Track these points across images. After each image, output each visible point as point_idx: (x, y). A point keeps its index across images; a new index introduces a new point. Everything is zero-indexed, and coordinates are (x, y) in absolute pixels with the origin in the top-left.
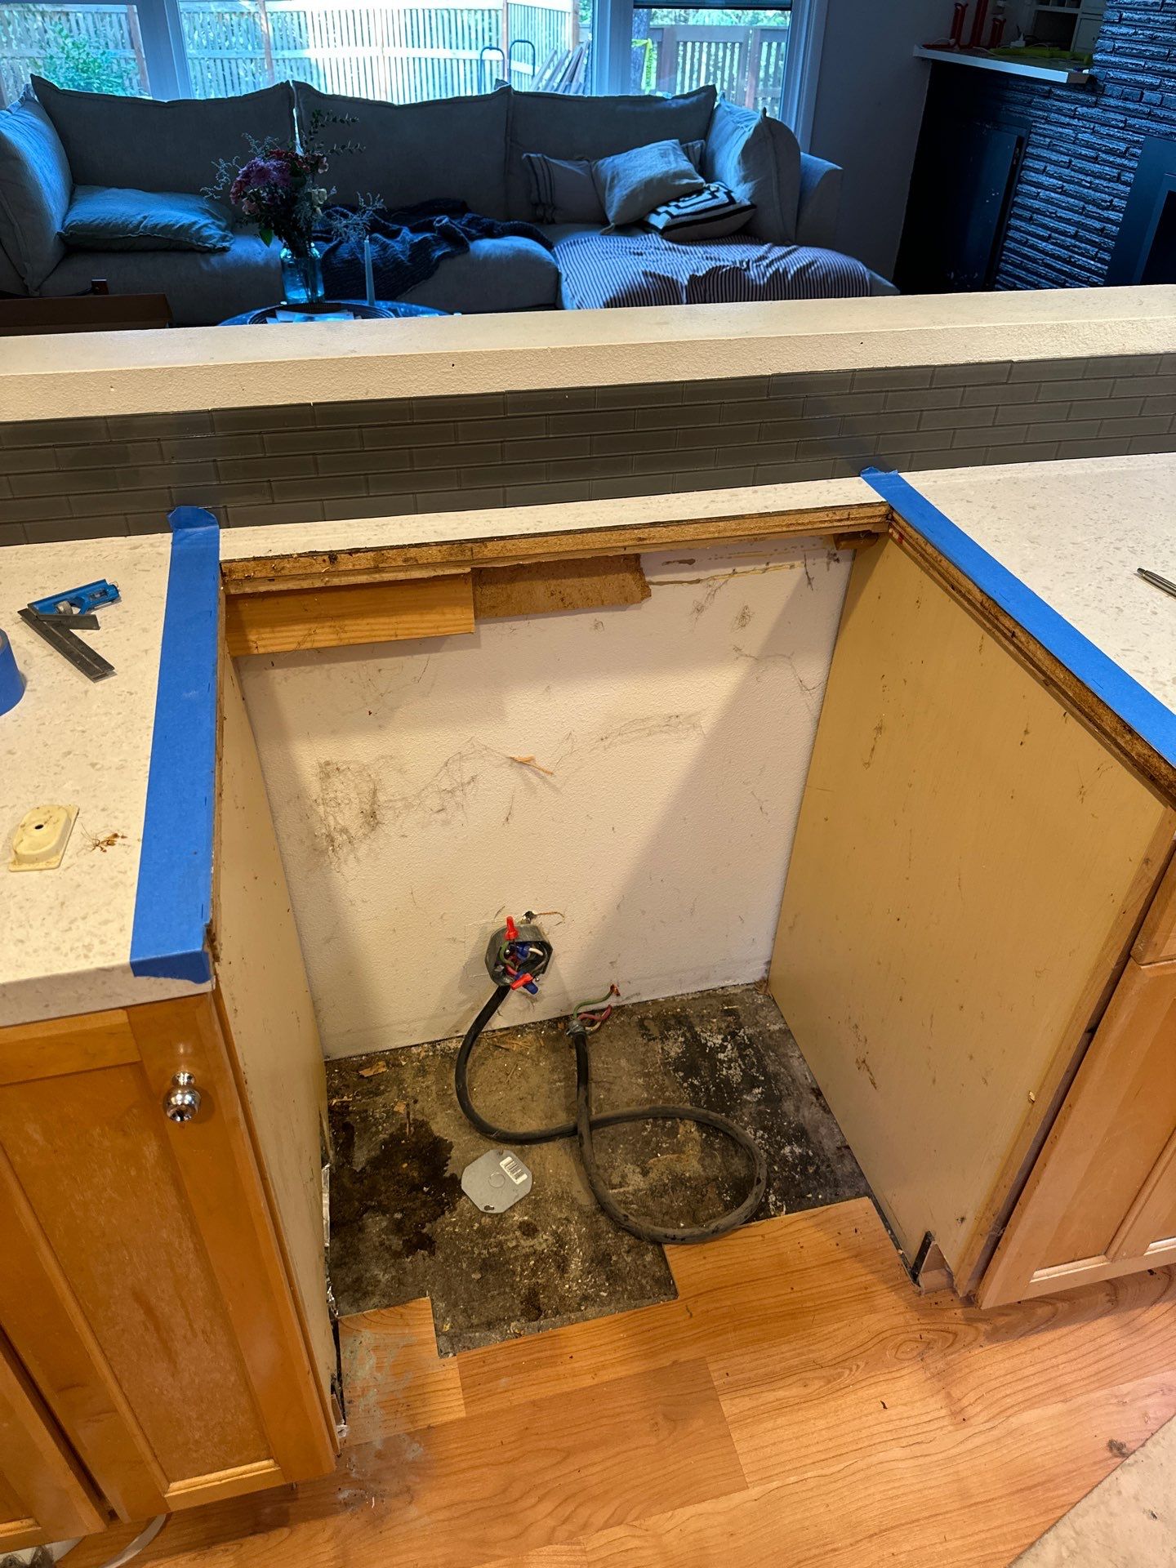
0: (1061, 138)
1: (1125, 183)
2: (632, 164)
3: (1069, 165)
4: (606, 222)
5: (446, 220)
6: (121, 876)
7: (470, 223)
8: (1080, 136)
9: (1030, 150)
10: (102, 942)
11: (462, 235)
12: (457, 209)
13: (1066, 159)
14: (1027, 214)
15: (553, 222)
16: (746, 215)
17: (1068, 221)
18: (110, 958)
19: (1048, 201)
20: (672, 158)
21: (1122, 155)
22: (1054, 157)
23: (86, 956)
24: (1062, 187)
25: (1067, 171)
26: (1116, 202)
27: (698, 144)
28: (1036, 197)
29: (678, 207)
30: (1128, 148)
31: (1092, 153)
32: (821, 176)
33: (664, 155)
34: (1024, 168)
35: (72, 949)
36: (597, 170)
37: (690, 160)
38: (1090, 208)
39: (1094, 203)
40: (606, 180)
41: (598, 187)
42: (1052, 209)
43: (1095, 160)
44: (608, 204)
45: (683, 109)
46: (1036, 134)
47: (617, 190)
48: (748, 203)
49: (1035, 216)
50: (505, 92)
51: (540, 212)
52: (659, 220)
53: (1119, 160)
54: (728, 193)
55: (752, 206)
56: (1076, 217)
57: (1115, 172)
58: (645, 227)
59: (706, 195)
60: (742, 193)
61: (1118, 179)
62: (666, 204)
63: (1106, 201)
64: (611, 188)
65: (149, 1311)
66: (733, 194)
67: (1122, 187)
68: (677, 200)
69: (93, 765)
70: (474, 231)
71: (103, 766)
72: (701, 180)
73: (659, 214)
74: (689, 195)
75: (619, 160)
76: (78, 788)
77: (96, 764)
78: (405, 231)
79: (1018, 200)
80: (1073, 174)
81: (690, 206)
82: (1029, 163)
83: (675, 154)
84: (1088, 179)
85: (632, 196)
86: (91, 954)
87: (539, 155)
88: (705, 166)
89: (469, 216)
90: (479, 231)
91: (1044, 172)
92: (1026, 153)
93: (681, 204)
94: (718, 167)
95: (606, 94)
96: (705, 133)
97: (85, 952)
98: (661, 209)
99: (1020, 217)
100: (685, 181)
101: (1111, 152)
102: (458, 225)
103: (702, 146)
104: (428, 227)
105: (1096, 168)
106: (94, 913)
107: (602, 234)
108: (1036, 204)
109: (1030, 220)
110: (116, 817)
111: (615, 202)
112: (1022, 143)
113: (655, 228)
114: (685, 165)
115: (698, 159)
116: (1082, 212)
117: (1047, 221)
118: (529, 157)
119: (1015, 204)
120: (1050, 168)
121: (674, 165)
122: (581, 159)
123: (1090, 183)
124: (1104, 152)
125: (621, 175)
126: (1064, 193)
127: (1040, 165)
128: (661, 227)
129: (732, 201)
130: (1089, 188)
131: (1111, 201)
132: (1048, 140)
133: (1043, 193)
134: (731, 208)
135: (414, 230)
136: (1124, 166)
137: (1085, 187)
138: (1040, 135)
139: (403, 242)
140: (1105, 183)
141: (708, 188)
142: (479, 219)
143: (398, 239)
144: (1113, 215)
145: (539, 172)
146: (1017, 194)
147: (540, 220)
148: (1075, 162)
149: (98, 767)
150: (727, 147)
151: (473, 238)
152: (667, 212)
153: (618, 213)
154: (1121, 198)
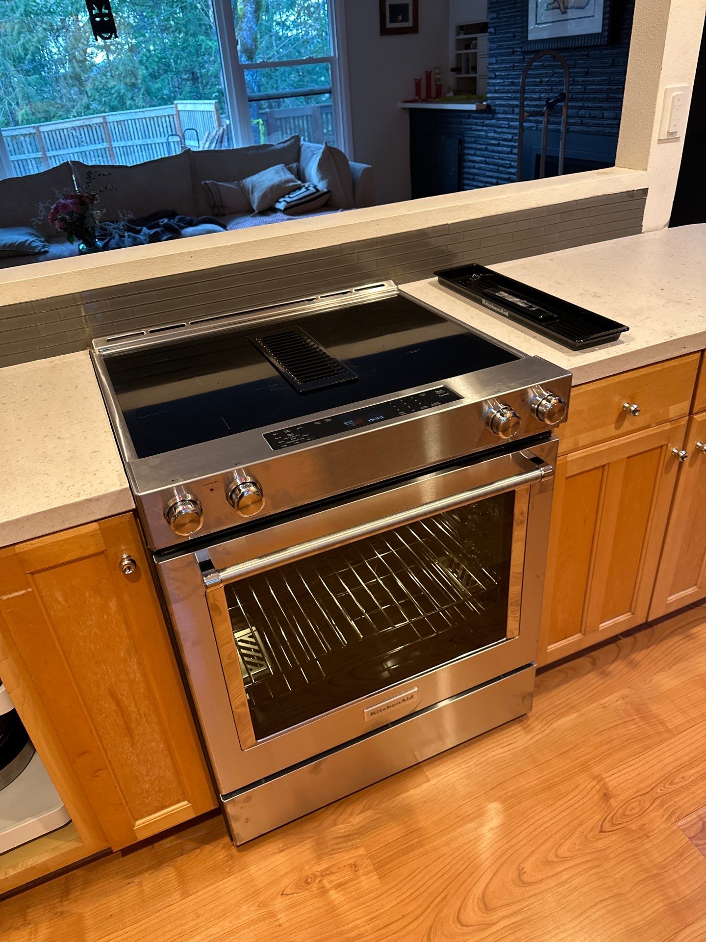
0: (480, 137)
1: (515, 154)
2: (261, 179)
3: (486, 150)
4: (252, 211)
5: (166, 220)
7: (179, 221)
8: (489, 135)
9: (466, 145)
11: (176, 227)
12: (171, 215)
13: (484, 147)
14: (471, 177)
15: (224, 215)
16: (326, 196)
17: (492, 177)
19: (480, 169)
20: (282, 173)
21: (511, 141)
22: (479, 146)
24: (485, 161)
25: (486, 153)
26: (513, 164)
27: (294, 165)
28: (474, 168)
29: (289, 197)
30: (512, 137)
31: (495, 142)
32: (361, 171)
33: (277, 172)
34: (465, 154)
36: (243, 185)
37: (292, 173)
38: (501, 169)
39: (502, 166)
40: (249, 190)
41: (245, 193)
42: (483, 172)
43: (498, 145)
44: (252, 202)
45: (283, 148)
46: (468, 137)
47: (255, 194)
48: (325, 190)
49: (475, 177)
50: (187, 153)
51: (216, 211)
52: (281, 206)
53: (510, 144)
54: (315, 187)
55: (329, 192)
56: (496, 174)
57: (509, 149)
58: (274, 210)
59: (303, 190)
60: (322, 186)
61: (511, 153)
62: (283, 197)
63: (507, 164)
64: (253, 192)
65: (118, 703)
66: (317, 187)
67: (514, 156)
68: (289, 194)
70: (182, 224)
72: (299, 182)
73: (280, 202)
74: (294, 190)
75: (254, 178)
78: (145, 229)
79: (466, 170)
80: (489, 153)
81: (296, 196)
82: (467, 151)
83: (283, 171)
84: (497, 155)
85: (264, 196)
87: (211, 181)
88: (300, 175)
89: (178, 217)
90: (185, 224)
91: (475, 155)
92: (465, 147)
93: (291, 196)
94: (307, 175)
95: (241, 146)
96: (298, 159)
98: (281, 200)
99: (468, 179)
100: (291, 184)
101: (505, 140)
102: (174, 222)
103: (297, 166)
104: (158, 226)
105: (500, 149)
107: (252, 217)
108: (475, 171)
109: (473, 180)
111: (256, 199)
112: (461, 142)
113: (280, 210)
114: (290, 176)
115: (296, 172)
116: (498, 171)
117: (481, 178)
118: (205, 183)
119: (464, 173)
120: (478, 152)
121: (284, 177)
122: (234, 180)
124: (502, 140)
125: (257, 186)
126: (487, 163)
127: (472, 152)
128: (282, 209)
129: (318, 190)
130: (498, 159)
131: (510, 164)
132: (474, 139)
133: (477, 165)
134: (318, 194)
135: (149, 228)
136: (512, 146)
137: (496, 159)
138: (470, 137)
139: (145, 235)
140: (506, 156)
141: (304, 186)
142: (184, 218)
143: (142, 234)
144: (513, 170)
145: (212, 189)
146: (464, 167)
147: (217, 215)
148: (489, 147)
150: (310, 164)
151: (182, 228)
152: (284, 201)
153: (258, 206)
154: (515, 162)
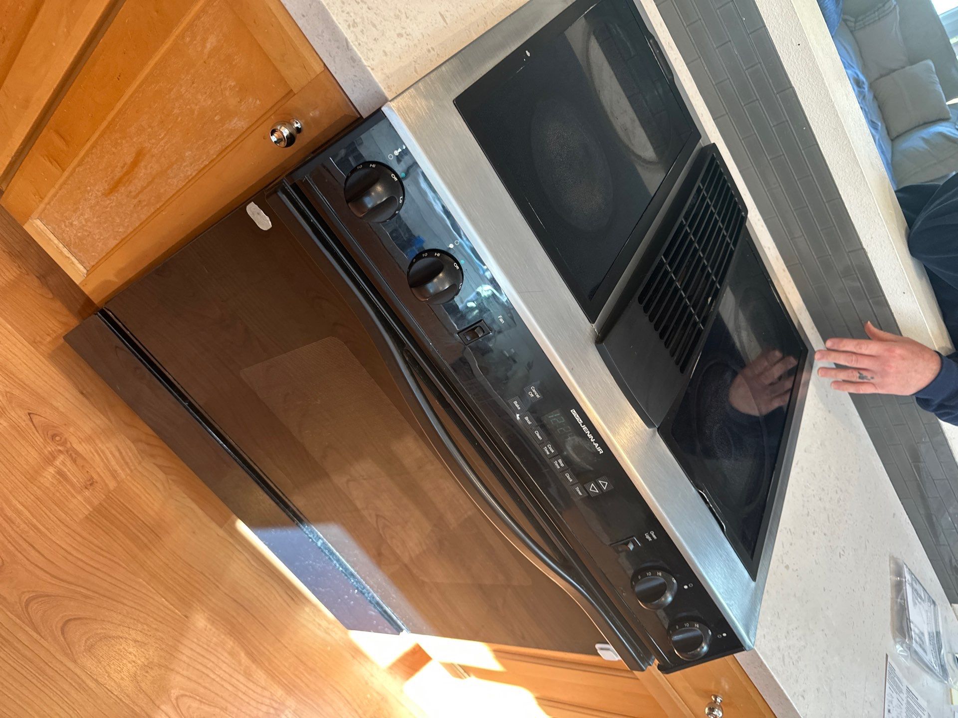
65: (135, 163)
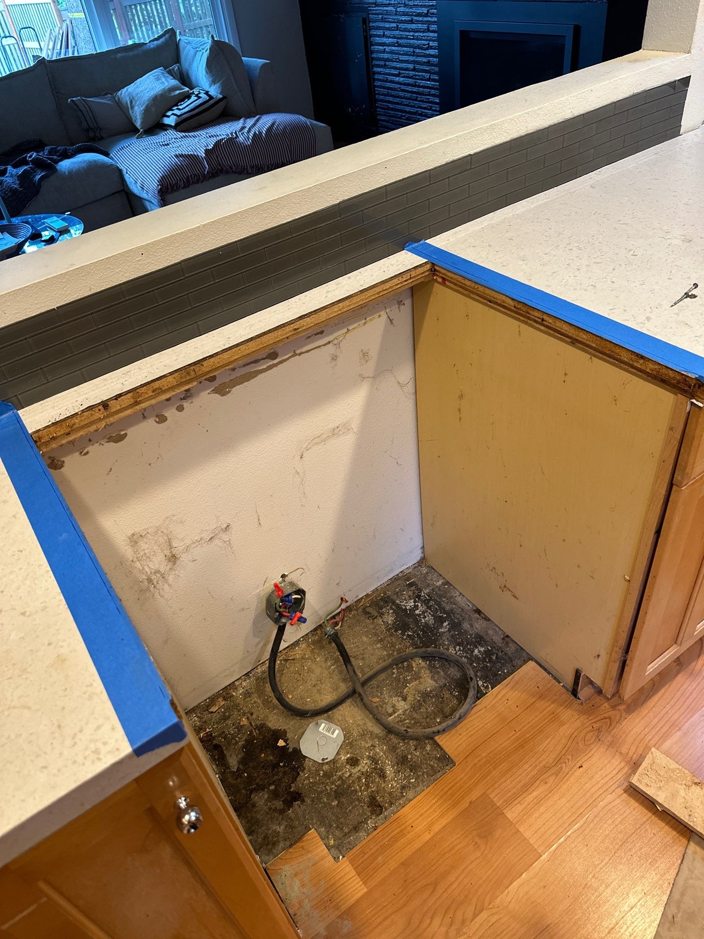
0: (388, 13)
1: (433, 32)
2: (140, 89)
3: (397, 28)
4: (137, 130)
5: (35, 155)
6: (89, 688)
7: (50, 153)
8: (398, 9)
9: (371, 24)
10: (105, 744)
11: (49, 161)
12: (39, 146)
13: (394, 25)
14: (382, 63)
15: (102, 138)
16: (221, 105)
17: (407, 62)
18: (116, 753)
19: (392, 52)
20: (164, 80)
21: (426, 15)
22: (387, 25)
23: (99, 759)
24: (398, 42)
25: (397, 32)
26: (431, 44)
27: (175, 67)
28: (384, 52)
29: (178, 109)
30: (428, 10)
31: (408, 18)
32: (259, 68)
33: (158, 79)
34: (371, 36)
35: (85, 758)
36: (118, 98)
37: (174, 78)
38: (417, 51)
39: (419, 47)
40: (127, 103)
41: (123, 110)
42: (396, 57)
43: (411, 22)
44: (134, 119)
45: (158, 47)
46: (372, 14)
47: (136, 108)
48: (221, 96)
49: (387, 63)
50: (41, 63)
51: (91, 134)
52: (170, 120)
53: (425, 19)
54: (207, 93)
55: (224, 98)
56: (411, 58)
57: (425, 26)
58: (164, 127)
59: (193, 98)
60: (215, 91)
61: (428, 30)
62: (171, 109)
63: (425, 45)
64: (132, 108)
66: (209, 93)
67: (432, 34)
68: (176, 105)
69: (23, 614)
70: (55, 157)
71: (31, 612)
72: (187, 89)
73: (168, 117)
74: (183, 100)
75: (131, 88)
76: (22, 635)
77: (25, 612)
78: (9, 168)
79: (374, 55)
80: (401, 33)
81: (186, 106)
82: (373, 32)
83: (165, 77)
84: (411, 34)
85: (147, 111)
86: (101, 756)
87: (79, 98)
88: (185, 79)
89: (48, 148)
90: (59, 156)
91: (384, 36)
92: (370, 27)
93: (180, 107)
94: (193, 78)
95: (105, 49)
96: (177, 60)
97: (96, 756)
98: (169, 113)
99: (378, 66)
100: (178, 92)
101: (419, 15)
102: (44, 155)
103: (178, 68)
104: (25, 162)
105: (414, 26)
106: (87, 724)
107: (137, 138)
108: (386, 56)
109: (385, 66)
110: (61, 647)
111: (137, 116)
112: (365, 21)
113: (170, 126)
114: (174, 82)
115: (179, 77)
116: (414, 54)
117: (395, 64)
118: (72, 100)
119: (373, 59)
120: (387, 33)
121: (166, 84)
122: (106, 94)
123: (413, 36)
124: (415, 16)
125: (136, 98)
126: (399, 45)
127: (380, 32)
128: (173, 125)
129: (211, 97)
130: (413, 39)
131: (428, 44)
132: (380, 16)
133: (387, 49)
134: (212, 102)
135: (15, 167)
136: (429, 21)
137: (410, 39)
138: (375, 14)
139: (12, 176)
140: (421, 34)
141: (193, 93)
142: (55, 148)
143: (7, 175)
144: (432, 52)
145: (82, 108)
146: (372, 52)
147: (93, 139)
148: (400, 25)
149: (27, 614)
150: (195, 64)
151: (57, 162)
152: (173, 114)
153: (142, 123)
154: (434, 41)
